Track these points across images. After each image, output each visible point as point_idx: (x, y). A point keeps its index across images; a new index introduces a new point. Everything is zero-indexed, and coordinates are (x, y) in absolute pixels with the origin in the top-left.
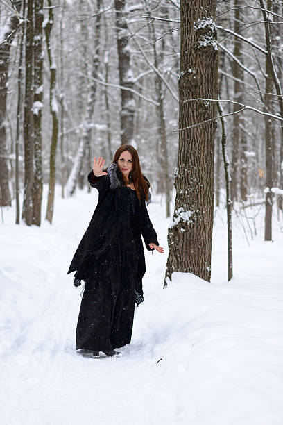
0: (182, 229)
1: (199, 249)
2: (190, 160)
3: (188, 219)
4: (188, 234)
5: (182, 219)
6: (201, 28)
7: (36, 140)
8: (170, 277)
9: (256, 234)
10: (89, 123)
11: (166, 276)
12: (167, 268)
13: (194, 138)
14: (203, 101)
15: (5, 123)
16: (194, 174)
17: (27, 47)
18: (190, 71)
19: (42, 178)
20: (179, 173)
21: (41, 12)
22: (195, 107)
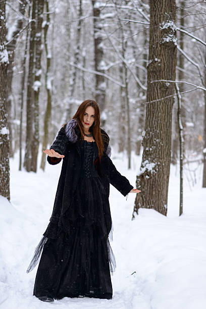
0: (147, 177)
1: (159, 191)
2: (154, 126)
3: (151, 169)
4: (152, 180)
5: (147, 169)
6: (165, 29)
7: (35, 109)
8: (137, 211)
9: (196, 183)
10: (71, 99)
11: (134, 211)
12: (135, 205)
13: (158, 109)
14: (165, 82)
15: (11, 97)
16: (157, 136)
17: (30, 41)
18: (156, 59)
19: (39, 138)
20: (146, 135)
21: (42, 16)
22: (159, 87)
